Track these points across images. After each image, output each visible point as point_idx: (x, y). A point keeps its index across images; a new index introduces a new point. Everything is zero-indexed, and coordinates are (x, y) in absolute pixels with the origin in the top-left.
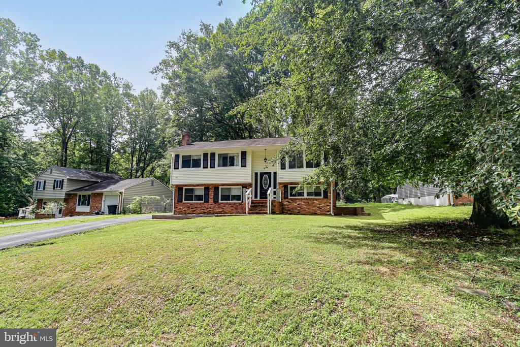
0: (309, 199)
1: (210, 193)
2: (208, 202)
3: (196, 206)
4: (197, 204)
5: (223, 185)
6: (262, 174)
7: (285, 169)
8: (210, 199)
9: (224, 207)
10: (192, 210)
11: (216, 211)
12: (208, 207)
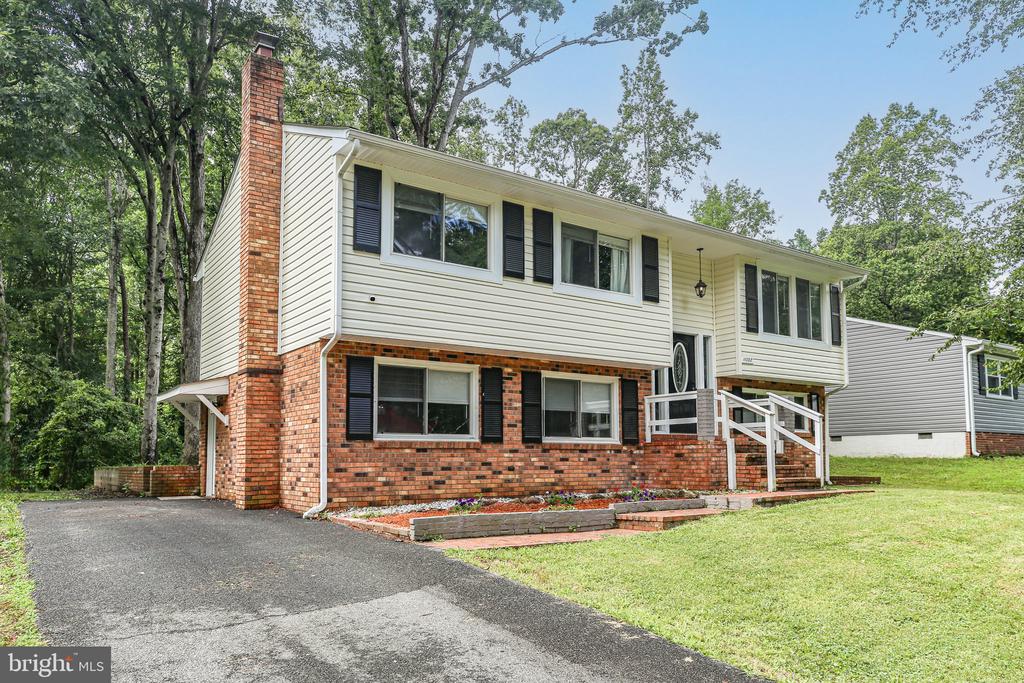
1: (506, 398)
2: (500, 440)
4: (451, 448)
5: (555, 365)
7: (756, 331)
8: (509, 426)
9: (562, 463)
10: (426, 478)
11: (532, 480)
12: (498, 462)
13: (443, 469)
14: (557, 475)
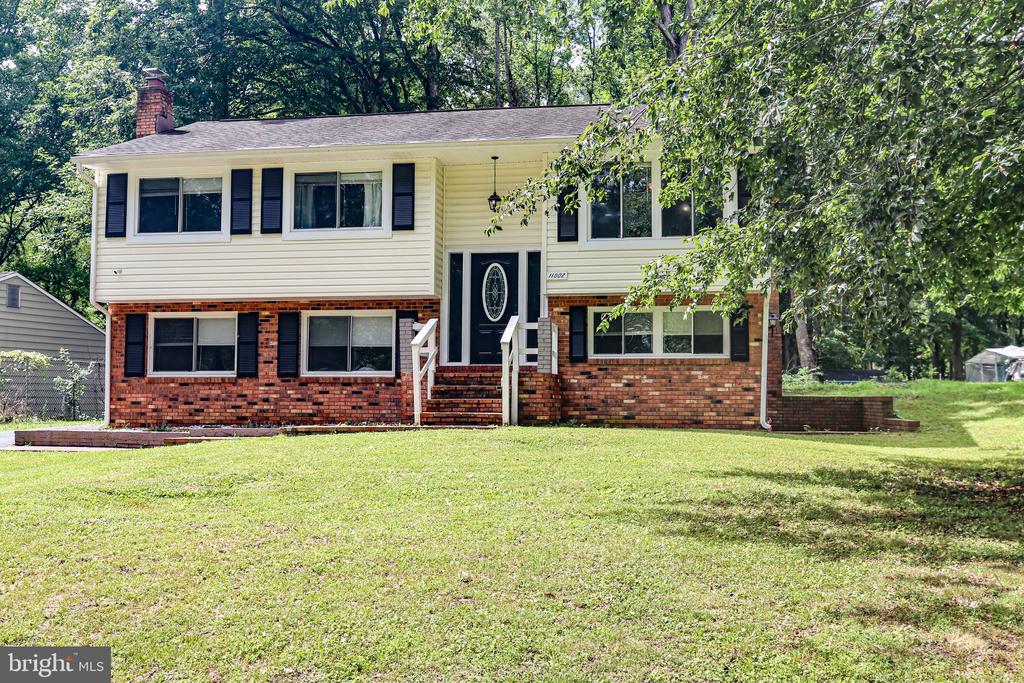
0: (672, 362)
1: (262, 338)
2: (254, 375)
3: (204, 392)
4: (208, 383)
5: (317, 304)
6: (480, 261)
7: (575, 238)
8: (265, 362)
9: (321, 396)
10: (187, 407)
11: (287, 411)
12: (253, 394)
13: (202, 399)
14: (316, 407)
